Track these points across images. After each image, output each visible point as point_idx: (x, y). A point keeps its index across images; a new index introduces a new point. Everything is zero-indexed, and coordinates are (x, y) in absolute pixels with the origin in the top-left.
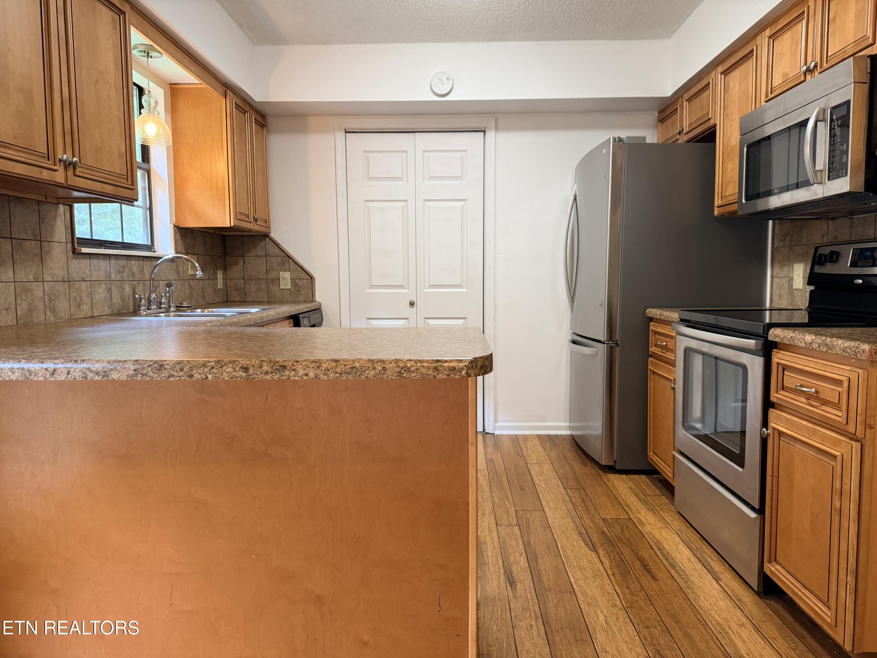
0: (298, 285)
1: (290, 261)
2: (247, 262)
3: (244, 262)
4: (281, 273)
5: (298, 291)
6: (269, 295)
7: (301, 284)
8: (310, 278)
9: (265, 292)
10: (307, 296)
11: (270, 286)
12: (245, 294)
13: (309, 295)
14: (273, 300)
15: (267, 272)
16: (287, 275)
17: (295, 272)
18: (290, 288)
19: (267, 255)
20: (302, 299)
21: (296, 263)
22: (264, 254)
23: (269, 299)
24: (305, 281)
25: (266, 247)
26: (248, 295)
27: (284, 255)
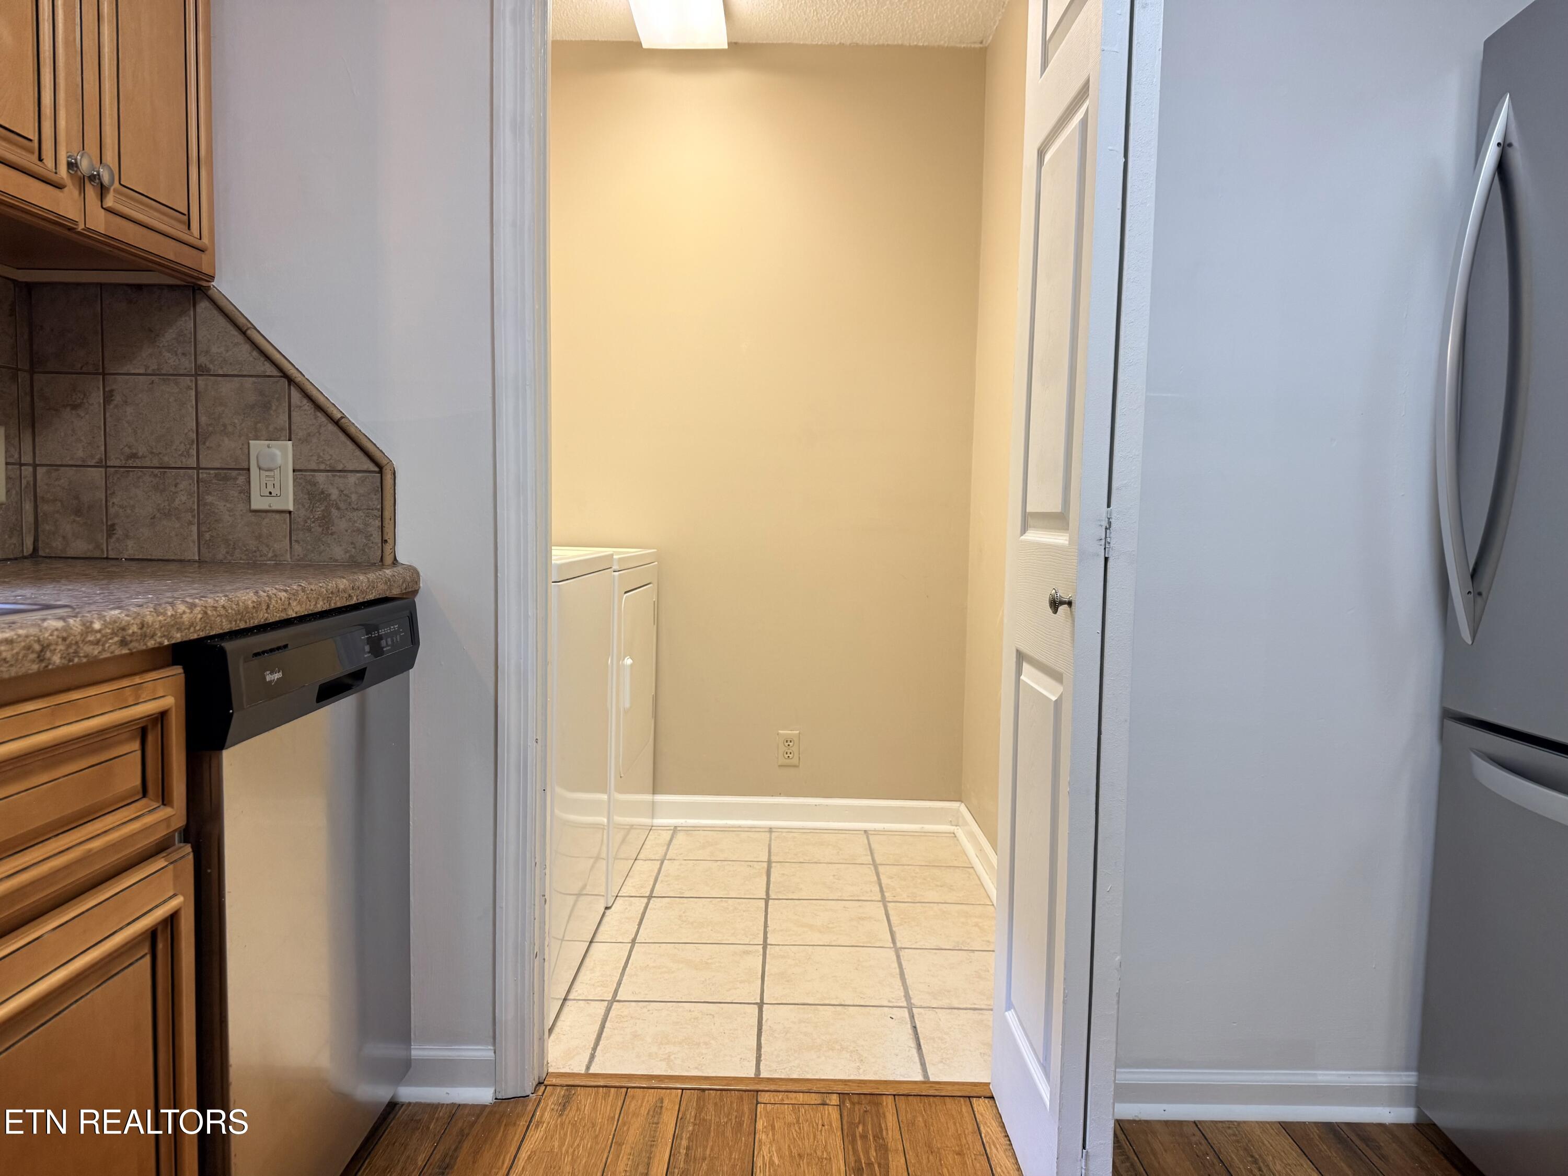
0: (324, 496)
1: (295, 395)
2: (118, 399)
3: (108, 397)
4: (256, 446)
5: (326, 521)
6: (207, 536)
7: (335, 494)
8: (373, 467)
9: (190, 523)
10: (361, 540)
11: (209, 499)
12: (111, 529)
13: (368, 537)
14: (220, 556)
15: (200, 438)
16: (278, 453)
17: (315, 440)
18: (291, 509)
19: (200, 371)
20: (338, 552)
21: (318, 407)
22: (187, 364)
23: (203, 550)
24: (352, 479)
25: (199, 337)
26: (119, 532)
27: (270, 370)
